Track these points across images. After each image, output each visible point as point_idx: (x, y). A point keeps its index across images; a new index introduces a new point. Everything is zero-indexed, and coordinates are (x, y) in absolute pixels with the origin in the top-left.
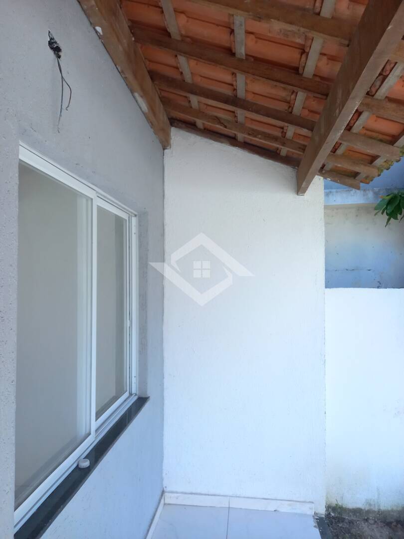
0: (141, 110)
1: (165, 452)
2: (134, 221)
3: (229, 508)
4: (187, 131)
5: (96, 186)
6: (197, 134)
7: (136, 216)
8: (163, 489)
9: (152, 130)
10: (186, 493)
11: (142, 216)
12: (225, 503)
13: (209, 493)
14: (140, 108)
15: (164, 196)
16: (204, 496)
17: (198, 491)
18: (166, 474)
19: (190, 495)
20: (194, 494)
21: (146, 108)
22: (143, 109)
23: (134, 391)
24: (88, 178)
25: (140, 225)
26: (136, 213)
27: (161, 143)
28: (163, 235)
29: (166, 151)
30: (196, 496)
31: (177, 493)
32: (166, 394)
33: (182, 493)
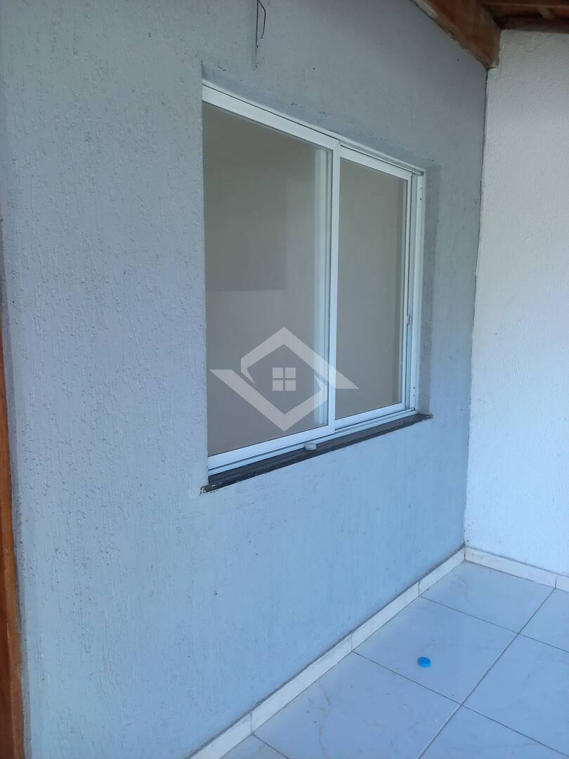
0: (426, 14)
1: (469, 496)
2: (420, 181)
3: (555, 588)
4: (526, 30)
5: (337, 132)
6: (542, 31)
7: (422, 173)
8: (464, 542)
9: (456, 42)
10: (494, 555)
11: (432, 173)
12: (550, 581)
13: (527, 562)
14: (425, 12)
15: (484, 142)
16: (518, 564)
17: (512, 556)
18: (469, 525)
19: (500, 558)
20: (506, 558)
21: (434, 11)
22: (430, 14)
23: (412, 405)
24: (319, 123)
25: (429, 185)
26: (423, 170)
27: (478, 60)
28: (478, 202)
29: (491, 71)
30: (509, 561)
31: (482, 551)
32: (472, 424)
33: (489, 553)
